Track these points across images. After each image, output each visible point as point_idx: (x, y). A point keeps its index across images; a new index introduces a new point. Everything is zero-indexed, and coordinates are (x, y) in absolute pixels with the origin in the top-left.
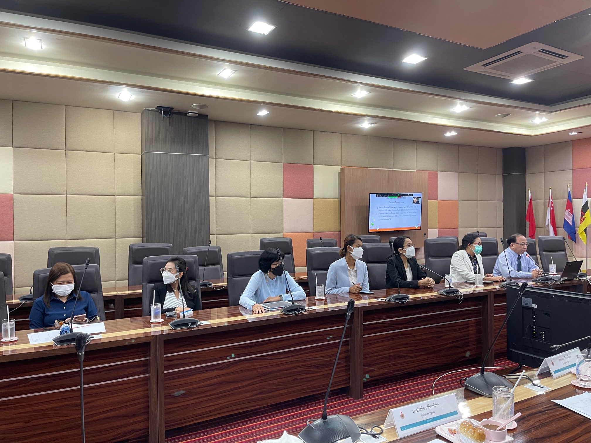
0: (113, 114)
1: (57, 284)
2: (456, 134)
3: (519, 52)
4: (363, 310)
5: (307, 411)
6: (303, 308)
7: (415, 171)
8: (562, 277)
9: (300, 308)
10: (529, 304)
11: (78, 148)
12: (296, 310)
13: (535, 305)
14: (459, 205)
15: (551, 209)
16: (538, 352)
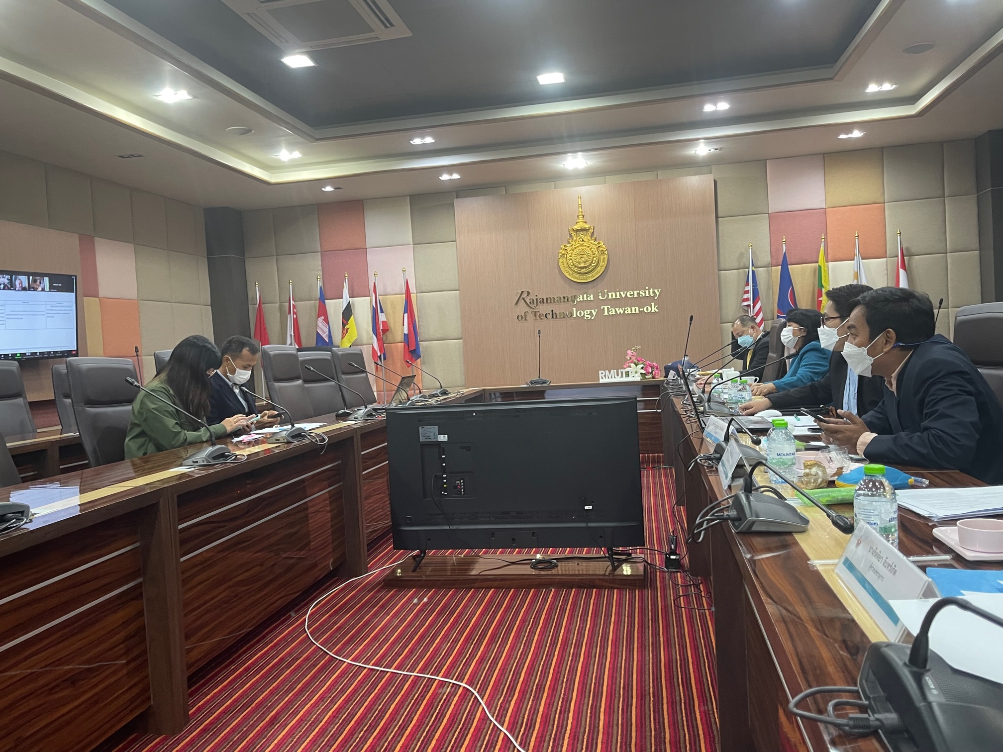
10: (432, 435)
13: (444, 437)
14: (140, 309)
15: (293, 318)
16: (454, 518)
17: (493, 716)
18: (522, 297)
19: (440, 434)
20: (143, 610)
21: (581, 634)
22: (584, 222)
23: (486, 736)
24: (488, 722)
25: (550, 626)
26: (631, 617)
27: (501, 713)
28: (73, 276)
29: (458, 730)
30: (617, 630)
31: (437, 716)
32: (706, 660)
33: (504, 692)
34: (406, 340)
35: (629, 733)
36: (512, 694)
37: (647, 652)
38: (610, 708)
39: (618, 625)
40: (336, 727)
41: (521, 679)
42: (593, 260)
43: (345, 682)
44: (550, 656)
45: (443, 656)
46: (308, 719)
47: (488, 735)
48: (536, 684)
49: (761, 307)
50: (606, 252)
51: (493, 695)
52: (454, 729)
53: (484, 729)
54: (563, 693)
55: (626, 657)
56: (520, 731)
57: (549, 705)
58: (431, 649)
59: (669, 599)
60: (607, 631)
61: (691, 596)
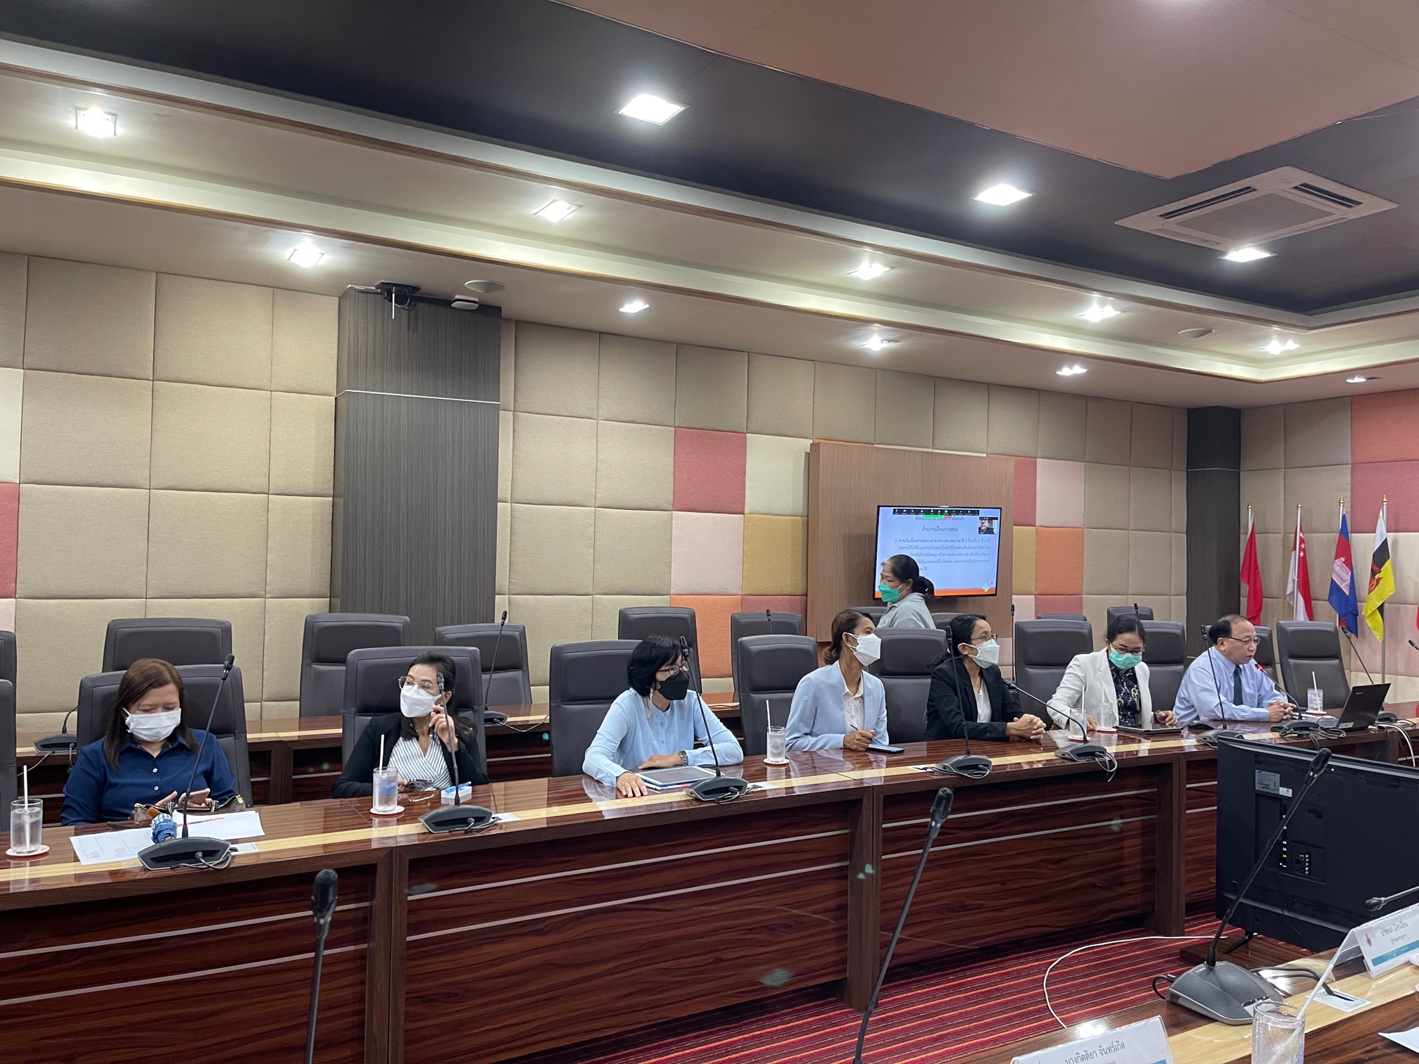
0: (272, 295)
1: (139, 712)
2: (1085, 371)
3: (1248, 189)
4: (883, 793)
5: (745, 1039)
6: (742, 787)
7: (985, 455)
8: (1342, 721)
9: (735, 787)
10: (1272, 785)
11: (185, 377)
12: (726, 790)
13: (1288, 791)
14: (1085, 539)
15: (1299, 555)
16: (1293, 903)
19: (1282, 786)
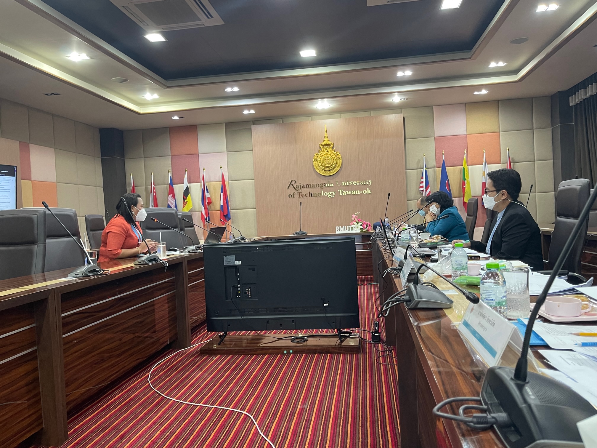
4: (60, 293)
10: (231, 261)
13: (239, 262)
15: (154, 195)
16: (244, 312)
17: (262, 432)
18: (292, 184)
19: (236, 260)
20: (38, 367)
21: (319, 381)
22: (328, 140)
23: (256, 444)
24: (259, 435)
25: (301, 376)
26: (350, 371)
27: (267, 430)
28: (15, 166)
29: (239, 441)
30: (341, 378)
31: (226, 432)
32: (394, 395)
33: (270, 417)
34: (222, 209)
35: (346, 440)
36: (275, 418)
37: (359, 391)
38: (335, 425)
39: (342, 375)
40: (162, 441)
41: (281, 409)
42: (333, 163)
43: (170, 412)
44: (299, 395)
45: (234, 395)
46: (144, 436)
47: (258, 444)
48: (290, 411)
49: (430, 192)
50: (341, 158)
51: (263, 419)
52: (237, 440)
53: (256, 440)
54: (306, 416)
55: (346, 394)
56: (278, 441)
57: (297, 424)
58: (226, 391)
59: (373, 359)
60: (335, 378)
61: (386, 356)
